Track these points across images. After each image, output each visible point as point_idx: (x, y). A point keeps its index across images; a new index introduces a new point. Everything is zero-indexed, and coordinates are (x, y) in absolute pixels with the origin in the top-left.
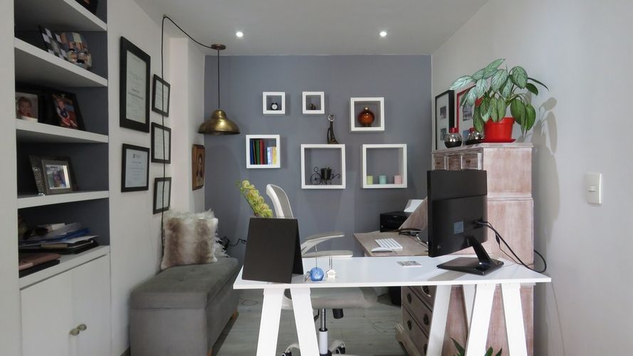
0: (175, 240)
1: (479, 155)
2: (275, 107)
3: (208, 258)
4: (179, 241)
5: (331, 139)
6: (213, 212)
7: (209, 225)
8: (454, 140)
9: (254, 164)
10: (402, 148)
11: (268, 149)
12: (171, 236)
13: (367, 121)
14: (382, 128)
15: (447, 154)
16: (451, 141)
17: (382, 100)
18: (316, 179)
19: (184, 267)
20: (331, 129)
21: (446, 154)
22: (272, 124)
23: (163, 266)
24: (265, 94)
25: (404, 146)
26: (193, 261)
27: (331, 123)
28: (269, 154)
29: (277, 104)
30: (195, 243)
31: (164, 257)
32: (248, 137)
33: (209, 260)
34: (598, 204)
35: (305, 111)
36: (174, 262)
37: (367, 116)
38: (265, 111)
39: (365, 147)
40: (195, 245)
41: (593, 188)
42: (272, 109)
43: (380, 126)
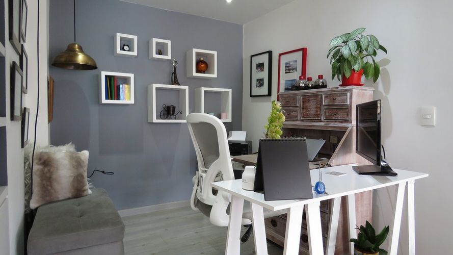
0: (48, 175)
1: (349, 94)
2: (126, 48)
3: (85, 190)
4: (54, 176)
5: (175, 82)
6: (74, 146)
7: (82, 158)
8: (303, 85)
9: (108, 99)
10: (229, 92)
11: (121, 86)
12: (42, 171)
13: (202, 69)
14: (215, 75)
15: (301, 94)
16: (301, 85)
17: (215, 53)
18: (164, 115)
19: (59, 203)
20: (175, 73)
21: (299, 95)
22: (125, 63)
23: (33, 205)
24: (119, 35)
25: (230, 91)
26: (69, 195)
27: (175, 68)
28: (121, 90)
29: (128, 46)
30: (71, 176)
31: (34, 195)
32: (104, 74)
33: (85, 193)
34: (432, 126)
35: (155, 56)
36: (48, 198)
37: (203, 65)
38: (119, 51)
39: (203, 89)
40: (71, 179)
41: (428, 116)
42: (124, 50)
43: (214, 74)
